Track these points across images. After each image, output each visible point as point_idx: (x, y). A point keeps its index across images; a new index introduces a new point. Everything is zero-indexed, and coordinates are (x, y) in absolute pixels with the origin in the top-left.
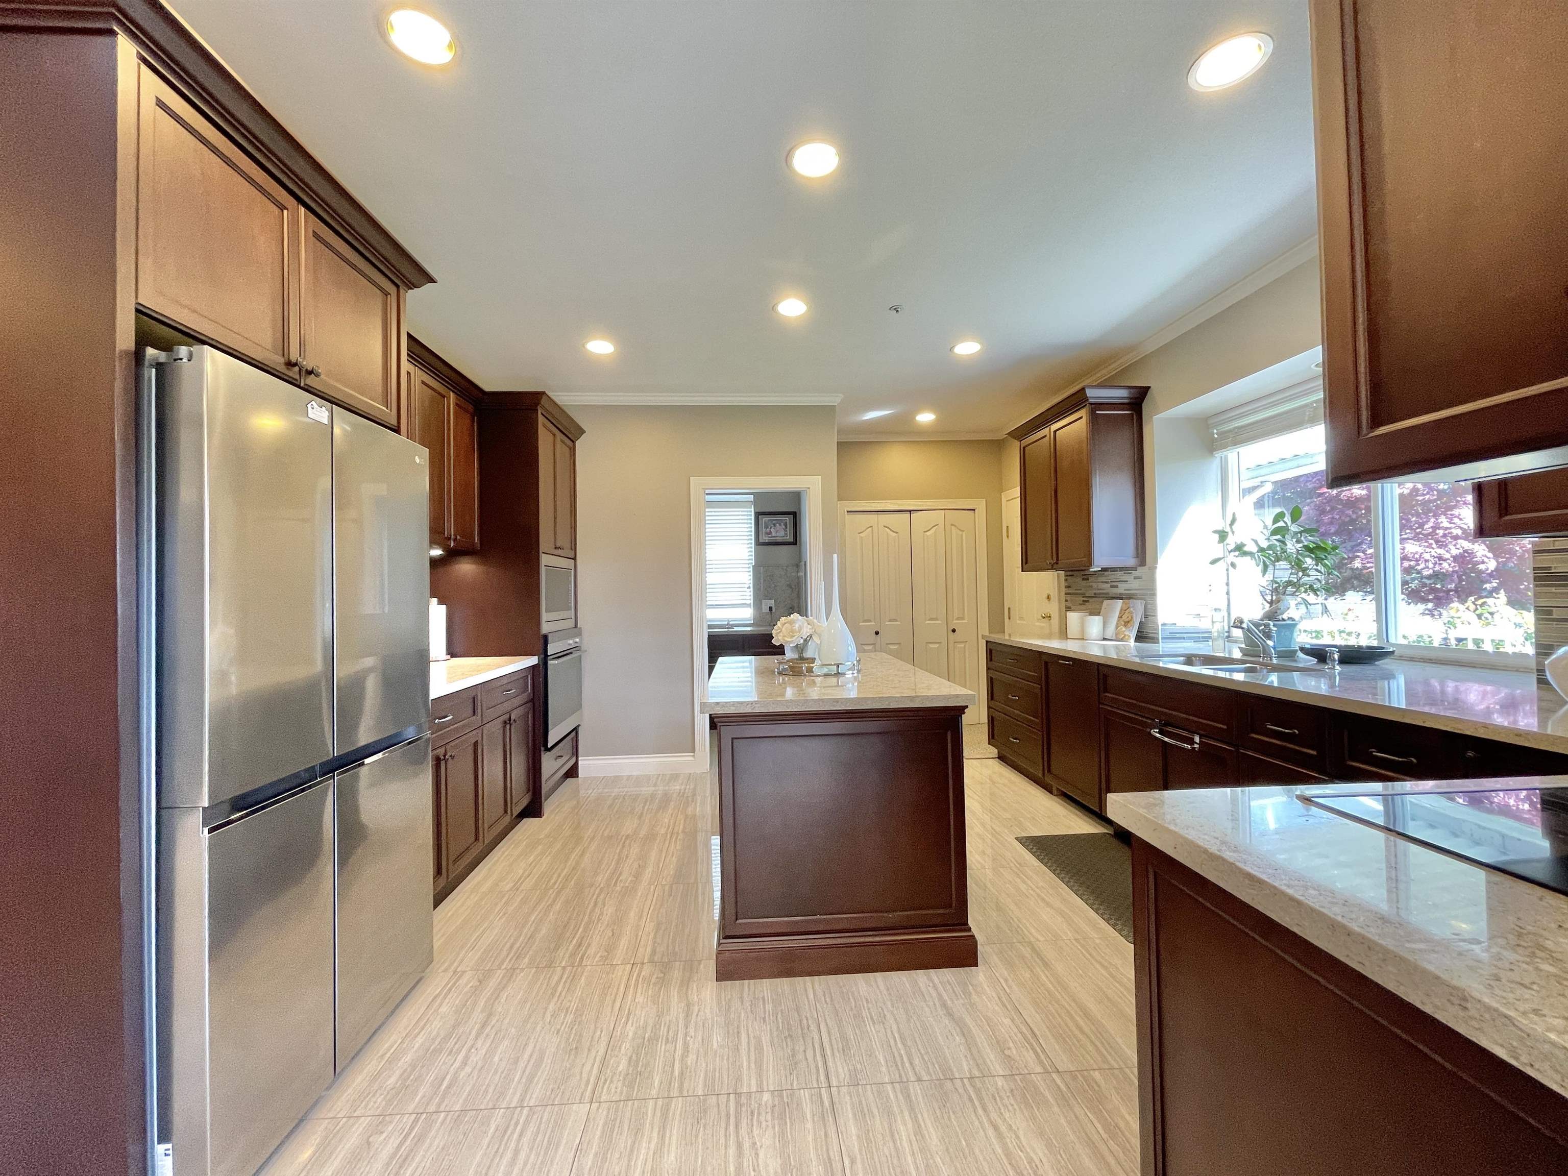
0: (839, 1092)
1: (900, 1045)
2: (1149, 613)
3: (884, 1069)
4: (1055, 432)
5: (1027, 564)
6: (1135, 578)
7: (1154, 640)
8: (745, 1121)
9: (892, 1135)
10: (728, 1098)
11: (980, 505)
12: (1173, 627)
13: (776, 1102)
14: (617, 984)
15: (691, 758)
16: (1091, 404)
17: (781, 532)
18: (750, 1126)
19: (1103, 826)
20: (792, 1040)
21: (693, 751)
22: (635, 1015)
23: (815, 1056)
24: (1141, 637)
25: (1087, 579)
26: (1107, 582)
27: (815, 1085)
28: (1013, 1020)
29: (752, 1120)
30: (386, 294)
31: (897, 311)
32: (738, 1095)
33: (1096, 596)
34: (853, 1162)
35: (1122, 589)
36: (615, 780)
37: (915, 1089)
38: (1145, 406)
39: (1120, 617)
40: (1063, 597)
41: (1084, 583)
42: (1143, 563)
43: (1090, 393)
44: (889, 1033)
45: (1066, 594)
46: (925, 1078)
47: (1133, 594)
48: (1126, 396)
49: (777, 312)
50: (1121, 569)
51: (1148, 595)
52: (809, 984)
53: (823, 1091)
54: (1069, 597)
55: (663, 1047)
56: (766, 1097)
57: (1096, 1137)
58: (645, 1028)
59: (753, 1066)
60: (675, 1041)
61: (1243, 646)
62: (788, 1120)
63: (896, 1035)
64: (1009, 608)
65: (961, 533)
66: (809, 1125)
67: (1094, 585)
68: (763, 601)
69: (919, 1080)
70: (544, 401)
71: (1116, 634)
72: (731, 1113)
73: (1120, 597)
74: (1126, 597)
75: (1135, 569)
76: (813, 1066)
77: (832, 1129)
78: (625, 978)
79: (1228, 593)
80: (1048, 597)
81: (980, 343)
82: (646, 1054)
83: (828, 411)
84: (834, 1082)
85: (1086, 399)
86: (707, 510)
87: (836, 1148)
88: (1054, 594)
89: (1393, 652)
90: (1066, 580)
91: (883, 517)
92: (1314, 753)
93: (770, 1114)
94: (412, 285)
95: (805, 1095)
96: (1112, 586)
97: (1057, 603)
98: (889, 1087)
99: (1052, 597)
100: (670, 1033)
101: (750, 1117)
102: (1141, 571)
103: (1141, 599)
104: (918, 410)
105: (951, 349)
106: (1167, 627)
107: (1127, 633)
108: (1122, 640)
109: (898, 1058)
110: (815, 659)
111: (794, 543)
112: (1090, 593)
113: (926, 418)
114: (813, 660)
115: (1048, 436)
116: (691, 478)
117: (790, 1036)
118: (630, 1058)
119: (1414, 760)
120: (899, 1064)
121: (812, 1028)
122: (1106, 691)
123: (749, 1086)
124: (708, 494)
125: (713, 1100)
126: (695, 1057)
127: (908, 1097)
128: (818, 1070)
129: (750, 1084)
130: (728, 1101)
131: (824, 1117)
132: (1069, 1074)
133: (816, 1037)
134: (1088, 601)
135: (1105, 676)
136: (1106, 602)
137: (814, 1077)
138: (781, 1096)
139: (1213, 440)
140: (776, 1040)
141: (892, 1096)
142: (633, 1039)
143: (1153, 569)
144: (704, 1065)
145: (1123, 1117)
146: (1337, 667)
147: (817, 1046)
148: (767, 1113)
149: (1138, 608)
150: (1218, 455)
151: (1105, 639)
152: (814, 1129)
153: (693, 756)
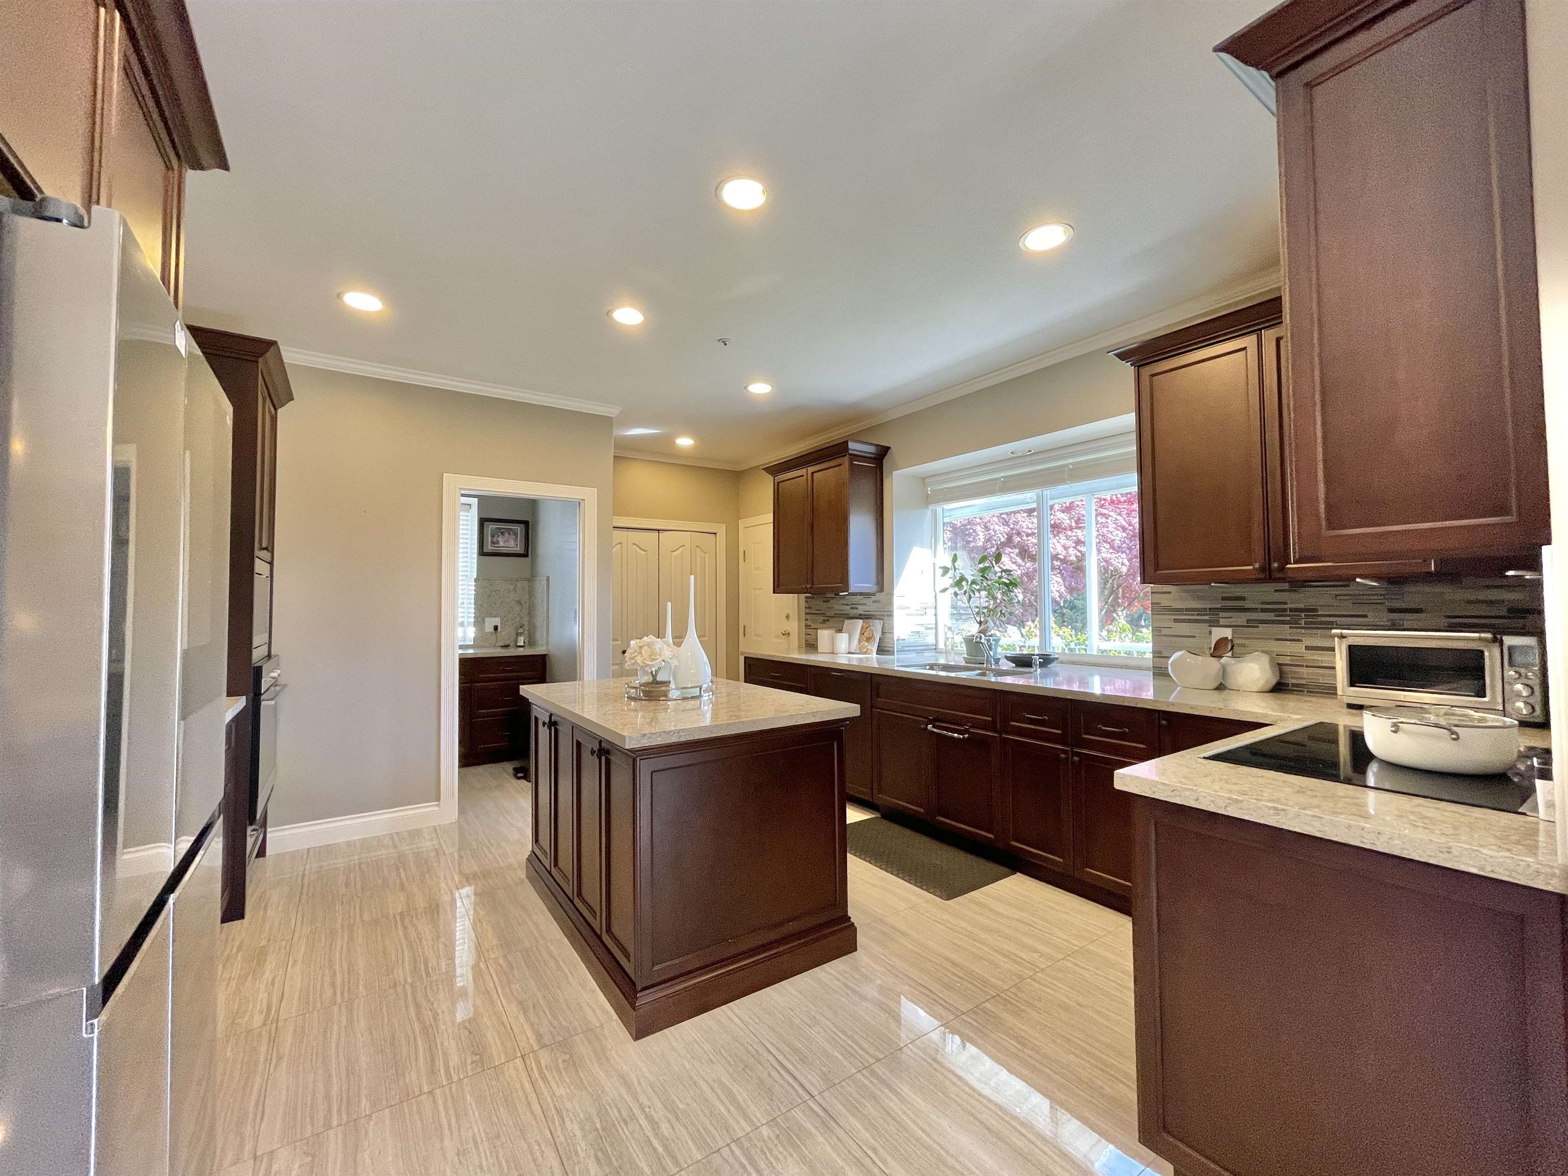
0: (824, 1099)
1: (844, 1038)
2: (886, 631)
3: (846, 1063)
4: (813, 473)
5: (778, 588)
6: (874, 602)
7: (892, 653)
8: (762, 1163)
9: (888, 1114)
10: (730, 1148)
11: (721, 529)
12: (904, 642)
13: (778, 1132)
14: (518, 1086)
15: (436, 808)
16: (850, 454)
17: (512, 544)
18: (769, 1165)
19: (872, 813)
20: (751, 1070)
21: (438, 798)
22: (567, 1110)
23: (781, 1075)
24: (881, 650)
25: (828, 601)
26: (847, 605)
27: (800, 1101)
28: (910, 986)
29: (767, 1158)
30: (169, 168)
31: (725, 344)
32: (737, 1141)
33: (836, 616)
34: (875, 1150)
35: (861, 610)
36: (328, 850)
37: (879, 1069)
38: (884, 461)
39: (862, 634)
40: (803, 616)
41: (825, 605)
42: (881, 589)
43: (852, 445)
44: (829, 1031)
45: (806, 613)
46: (882, 1056)
47: (873, 615)
48: (873, 452)
49: (611, 318)
50: (861, 594)
51: (886, 614)
52: (729, 1013)
53: (811, 1103)
54: (809, 617)
55: (626, 1130)
56: (765, 1131)
57: (1014, 1050)
58: (589, 1119)
59: (732, 1109)
60: (633, 1117)
61: (966, 656)
62: (798, 1142)
63: (835, 1030)
64: (745, 626)
65: (704, 554)
66: (820, 1139)
67: (836, 607)
68: (487, 619)
69: (878, 1060)
70: (269, 355)
71: (860, 649)
72: (744, 1162)
73: (860, 617)
74: (866, 617)
75: (874, 595)
76: (786, 1086)
77: (840, 1132)
78: (523, 1074)
79: (936, 615)
80: (788, 617)
81: (773, 387)
82: (612, 1144)
83: (606, 422)
84: (815, 1093)
85: (847, 449)
86: (461, 513)
87: (855, 1147)
88: (794, 614)
89: (1057, 658)
90: (806, 602)
91: (631, 534)
92: (1059, 732)
93: (779, 1145)
94: (198, 165)
95: (797, 1113)
96: (852, 608)
97: (797, 622)
98: (859, 1075)
99: (791, 615)
100: (623, 1112)
101: (763, 1157)
102: (879, 596)
103: (879, 619)
104: (678, 435)
105: (745, 388)
106: (900, 642)
107: (869, 647)
108: (865, 653)
109: (850, 1049)
110: (669, 682)
111: (525, 555)
112: (830, 613)
113: (685, 442)
114: (666, 683)
115: (805, 476)
116: (445, 474)
117: (746, 1066)
118: (596, 1156)
119: (1127, 730)
120: (854, 1053)
121: (760, 1052)
122: (878, 696)
123: (742, 1129)
124: (463, 495)
125: (717, 1160)
126: (668, 1126)
127: (878, 1078)
128: (793, 1087)
129: (741, 1128)
130: (732, 1151)
131: (827, 1127)
132: (971, 1012)
133: (770, 1058)
134: (828, 621)
135: (878, 685)
136: (847, 622)
137: (794, 1094)
138: (778, 1124)
139: (928, 496)
140: (735, 1075)
141: (866, 1082)
142: (584, 1136)
143: (891, 594)
144: (683, 1130)
145: (1020, 1029)
146: (1039, 670)
147: (777, 1066)
148: (776, 1145)
149: (877, 625)
150: (931, 508)
151: (849, 653)
152: (826, 1139)
153: (438, 805)
